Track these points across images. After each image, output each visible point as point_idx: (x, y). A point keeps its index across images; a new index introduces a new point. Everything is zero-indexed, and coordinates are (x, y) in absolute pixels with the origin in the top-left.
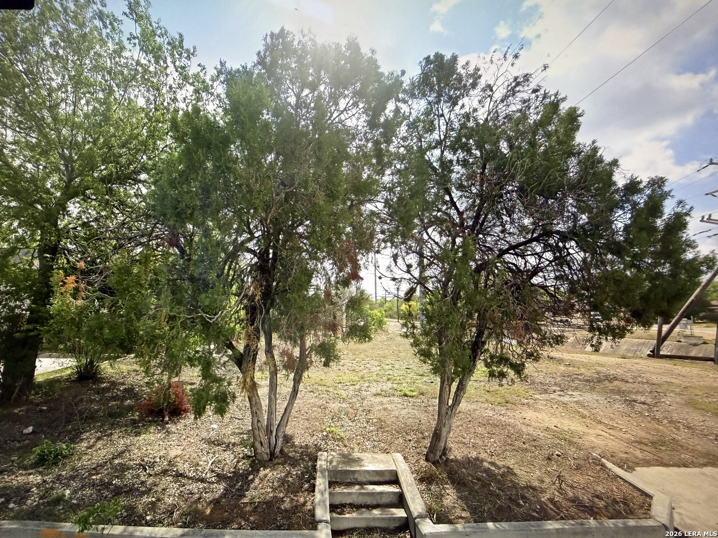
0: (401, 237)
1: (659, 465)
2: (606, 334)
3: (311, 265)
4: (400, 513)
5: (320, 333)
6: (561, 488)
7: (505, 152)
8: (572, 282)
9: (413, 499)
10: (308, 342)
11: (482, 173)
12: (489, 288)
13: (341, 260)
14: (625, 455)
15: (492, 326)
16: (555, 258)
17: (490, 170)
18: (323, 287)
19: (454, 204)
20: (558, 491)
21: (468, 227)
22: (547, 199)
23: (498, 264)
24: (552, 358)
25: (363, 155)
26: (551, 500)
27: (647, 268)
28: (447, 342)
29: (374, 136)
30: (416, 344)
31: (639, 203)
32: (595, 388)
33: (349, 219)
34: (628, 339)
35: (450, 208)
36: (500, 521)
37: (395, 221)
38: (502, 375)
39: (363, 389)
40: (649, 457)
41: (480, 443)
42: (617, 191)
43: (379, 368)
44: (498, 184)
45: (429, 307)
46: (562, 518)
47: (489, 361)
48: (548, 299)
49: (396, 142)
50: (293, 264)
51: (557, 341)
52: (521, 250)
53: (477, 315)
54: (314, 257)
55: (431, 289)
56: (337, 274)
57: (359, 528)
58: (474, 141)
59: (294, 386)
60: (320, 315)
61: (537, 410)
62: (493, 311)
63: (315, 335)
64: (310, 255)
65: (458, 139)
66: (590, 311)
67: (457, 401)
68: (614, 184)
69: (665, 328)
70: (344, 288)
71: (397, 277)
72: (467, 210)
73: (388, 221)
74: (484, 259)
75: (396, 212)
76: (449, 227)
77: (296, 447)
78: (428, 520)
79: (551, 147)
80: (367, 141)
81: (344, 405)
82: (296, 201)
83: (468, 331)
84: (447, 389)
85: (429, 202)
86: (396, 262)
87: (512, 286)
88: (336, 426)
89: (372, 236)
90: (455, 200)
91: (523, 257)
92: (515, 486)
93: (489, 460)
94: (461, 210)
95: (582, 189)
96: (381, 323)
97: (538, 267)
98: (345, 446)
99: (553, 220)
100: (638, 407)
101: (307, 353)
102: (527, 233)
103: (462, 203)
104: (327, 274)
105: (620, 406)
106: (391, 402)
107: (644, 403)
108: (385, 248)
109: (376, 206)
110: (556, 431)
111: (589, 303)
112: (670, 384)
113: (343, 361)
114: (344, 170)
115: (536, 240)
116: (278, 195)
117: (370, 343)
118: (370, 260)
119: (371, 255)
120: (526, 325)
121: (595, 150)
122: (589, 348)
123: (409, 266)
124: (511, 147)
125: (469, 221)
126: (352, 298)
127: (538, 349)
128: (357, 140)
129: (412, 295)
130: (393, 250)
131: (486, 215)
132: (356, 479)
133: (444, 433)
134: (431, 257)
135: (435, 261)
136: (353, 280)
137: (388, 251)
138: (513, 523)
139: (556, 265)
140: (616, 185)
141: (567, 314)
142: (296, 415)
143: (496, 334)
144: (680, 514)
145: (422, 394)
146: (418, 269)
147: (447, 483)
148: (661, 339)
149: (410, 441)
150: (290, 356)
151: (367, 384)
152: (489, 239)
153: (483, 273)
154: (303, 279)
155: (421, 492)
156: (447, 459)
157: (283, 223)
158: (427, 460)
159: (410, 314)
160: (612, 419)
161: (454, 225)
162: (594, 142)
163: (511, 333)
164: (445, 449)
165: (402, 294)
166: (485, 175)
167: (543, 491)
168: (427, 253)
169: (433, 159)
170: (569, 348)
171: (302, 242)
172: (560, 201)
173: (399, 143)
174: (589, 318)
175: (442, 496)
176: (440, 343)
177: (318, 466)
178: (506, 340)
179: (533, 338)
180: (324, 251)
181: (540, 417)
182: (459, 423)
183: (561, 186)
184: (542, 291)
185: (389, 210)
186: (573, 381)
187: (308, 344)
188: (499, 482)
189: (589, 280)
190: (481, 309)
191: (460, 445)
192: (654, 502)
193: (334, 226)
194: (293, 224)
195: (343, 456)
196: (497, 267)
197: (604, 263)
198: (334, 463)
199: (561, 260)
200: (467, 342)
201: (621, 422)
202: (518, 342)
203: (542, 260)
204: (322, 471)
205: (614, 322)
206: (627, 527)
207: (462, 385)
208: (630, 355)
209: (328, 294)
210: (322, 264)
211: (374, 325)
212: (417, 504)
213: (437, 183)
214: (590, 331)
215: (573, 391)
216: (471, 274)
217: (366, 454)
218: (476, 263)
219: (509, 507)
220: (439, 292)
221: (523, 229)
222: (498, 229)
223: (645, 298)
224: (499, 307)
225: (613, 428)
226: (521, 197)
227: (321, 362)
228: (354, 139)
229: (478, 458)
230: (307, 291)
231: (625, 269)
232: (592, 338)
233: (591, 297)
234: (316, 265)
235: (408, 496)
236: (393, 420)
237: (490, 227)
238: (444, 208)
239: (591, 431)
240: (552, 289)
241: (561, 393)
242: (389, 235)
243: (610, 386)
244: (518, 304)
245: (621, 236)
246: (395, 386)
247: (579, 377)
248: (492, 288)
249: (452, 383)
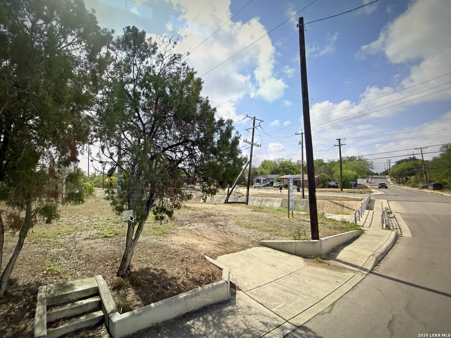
0: (107, 135)
1: (226, 254)
2: (209, 193)
3: (39, 149)
4: (100, 314)
5: (44, 199)
6: (187, 275)
7: (168, 94)
8: (196, 167)
9: (108, 303)
10: (33, 206)
11: (156, 103)
12: (158, 169)
13: (63, 147)
14: (214, 252)
15: (158, 191)
16: (189, 154)
17: (160, 103)
18: (48, 166)
19: (140, 119)
20: (186, 277)
21: (147, 133)
22: (187, 123)
23: (163, 156)
24: (186, 207)
25: (83, 77)
26: (183, 283)
27: (225, 161)
28: (133, 201)
29: (92, 67)
30: (114, 203)
31: (223, 131)
32: (203, 220)
33: (71, 119)
34: (217, 196)
35: (138, 121)
36: (158, 301)
37: (104, 124)
38: (162, 218)
39: (77, 236)
40: (222, 250)
41: (149, 258)
42: (215, 123)
43: (88, 221)
44: (164, 111)
45: (123, 180)
46: (187, 290)
47: (156, 211)
48: (186, 175)
49: (107, 74)
50: (22, 147)
51: (189, 198)
52: (174, 148)
53: (150, 184)
54: (41, 143)
55: (124, 169)
56: (60, 157)
57: (69, 333)
58: (152, 84)
59: (20, 241)
60: (45, 186)
61: (178, 235)
62: (159, 182)
63: (40, 201)
64: (38, 142)
65: (144, 80)
66: (203, 182)
67: (137, 236)
68: (214, 120)
69: (230, 189)
70: (65, 166)
71: (103, 160)
72: (147, 123)
73: (99, 124)
74: (155, 152)
75: (104, 118)
76: (136, 132)
77: (19, 287)
78: (117, 313)
79: (189, 96)
80: (87, 68)
81: (62, 249)
82: (28, 101)
83: (145, 194)
84: (132, 230)
85: (125, 115)
86: (103, 151)
87: (169, 168)
88: (54, 265)
89: (88, 132)
90: (141, 116)
91: (175, 152)
92: (166, 279)
93: (153, 268)
94: (144, 123)
95: (202, 120)
96: (91, 191)
97: (181, 158)
98: (61, 278)
99: (189, 134)
100: (220, 227)
101: (32, 214)
102: (177, 140)
103: (145, 119)
104: (52, 156)
105: (212, 228)
106: (96, 243)
107: (222, 225)
108: (96, 141)
109: (91, 113)
110: (186, 245)
111: (203, 178)
112: (231, 215)
113: (62, 218)
114: (69, 84)
115: (181, 144)
116: (11, 93)
117: (83, 205)
118: (85, 148)
119: (86, 145)
120: (175, 189)
121: (208, 101)
122: (202, 201)
123: (112, 154)
124: (171, 91)
125: (148, 129)
126: (71, 174)
127: (180, 202)
128: (79, 66)
129: (113, 172)
130: (102, 143)
131: (157, 128)
132: (69, 299)
133: (129, 257)
134: (126, 149)
135: (128, 152)
136: (72, 161)
137: (98, 143)
138: (164, 300)
139: (190, 158)
140: (215, 120)
141: (194, 184)
142: (21, 262)
143: (160, 195)
144: (232, 274)
145: (117, 235)
146: (117, 156)
147: (129, 287)
148: (229, 195)
149: (108, 265)
150: (17, 218)
151: (79, 233)
152: (158, 141)
153: (155, 161)
154: (31, 159)
155: (113, 297)
156: (130, 272)
157: (15, 115)
158: (118, 275)
159: (111, 185)
160: (210, 235)
161: (140, 131)
162: (207, 97)
163: (167, 194)
164: (129, 266)
165: (106, 172)
166: (158, 104)
167: (179, 278)
168: (123, 146)
169: (129, 90)
170: (194, 201)
171: (32, 132)
172: (192, 125)
173: (108, 75)
174: (202, 185)
175: (126, 295)
176: (129, 202)
177: (38, 297)
178: (165, 198)
179: (178, 196)
180: (50, 140)
181: (179, 239)
182: (138, 249)
183: (193, 117)
184: (183, 171)
185: (100, 116)
186: (195, 218)
187: (34, 207)
188: (158, 279)
189: (203, 166)
190: (152, 181)
191: (138, 262)
192: (224, 271)
193: (59, 122)
194: (23, 118)
195: (60, 285)
196: (162, 157)
197: (209, 158)
198: (52, 292)
199: (192, 155)
200: (144, 200)
201: (213, 236)
202: (171, 200)
203: (184, 155)
204: (42, 300)
205: (212, 187)
206: (213, 287)
207: (141, 226)
208: (217, 203)
209: (52, 171)
210: (48, 149)
211: (86, 192)
212: (110, 304)
213: (131, 104)
214: (202, 192)
215: (194, 223)
216: (148, 161)
217: (77, 280)
218: (151, 155)
219: (163, 292)
220: (129, 171)
221: (175, 137)
222: (163, 136)
223: (224, 176)
224: (161, 180)
225: (210, 239)
226: (175, 120)
227: (44, 220)
228: (77, 64)
229: (148, 268)
230: (35, 168)
231: (217, 162)
232: (203, 195)
233: (204, 175)
234: (43, 149)
235: (105, 301)
236: (97, 254)
237: (159, 135)
238: (135, 120)
239: (201, 243)
240: (187, 170)
241: (189, 225)
242: (99, 133)
243: (210, 219)
244: (172, 178)
245: (216, 145)
246: (99, 231)
247: (197, 216)
248: (159, 169)
249: (135, 225)
